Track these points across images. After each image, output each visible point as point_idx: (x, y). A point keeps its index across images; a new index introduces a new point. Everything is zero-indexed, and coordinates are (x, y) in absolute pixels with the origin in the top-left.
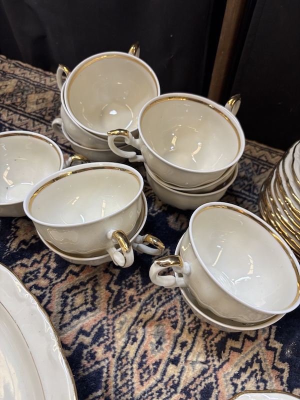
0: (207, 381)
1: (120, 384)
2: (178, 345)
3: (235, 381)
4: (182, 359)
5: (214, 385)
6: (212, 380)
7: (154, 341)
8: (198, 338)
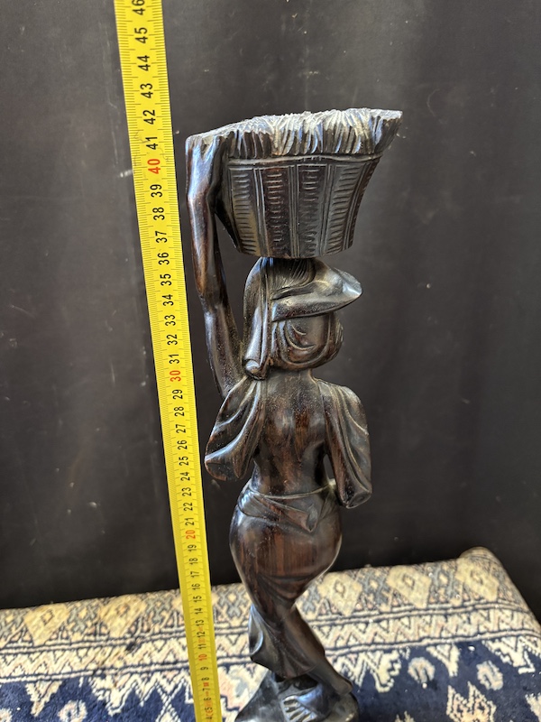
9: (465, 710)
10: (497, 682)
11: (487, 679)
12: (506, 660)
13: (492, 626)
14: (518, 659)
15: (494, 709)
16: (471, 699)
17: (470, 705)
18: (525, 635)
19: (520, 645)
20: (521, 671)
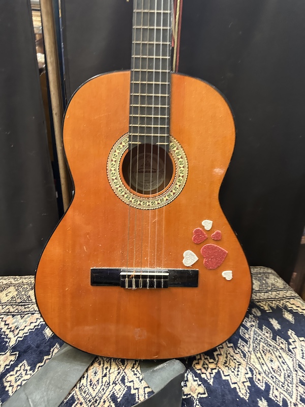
0: (122, 375)
1: (84, 395)
2: (104, 369)
3: (133, 370)
4: (108, 373)
5: (125, 375)
6: (124, 374)
7: (93, 374)
8: (112, 363)
9: (248, 322)
10: (259, 314)
11: (255, 313)
12: (262, 308)
13: (257, 298)
14: (266, 308)
15: (258, 322)
16: (250, 319)
17: (250, 320)
18: (269, 301)
19: (267, 304)
20: (267, 311)
